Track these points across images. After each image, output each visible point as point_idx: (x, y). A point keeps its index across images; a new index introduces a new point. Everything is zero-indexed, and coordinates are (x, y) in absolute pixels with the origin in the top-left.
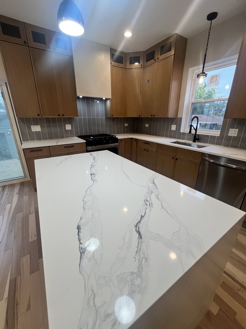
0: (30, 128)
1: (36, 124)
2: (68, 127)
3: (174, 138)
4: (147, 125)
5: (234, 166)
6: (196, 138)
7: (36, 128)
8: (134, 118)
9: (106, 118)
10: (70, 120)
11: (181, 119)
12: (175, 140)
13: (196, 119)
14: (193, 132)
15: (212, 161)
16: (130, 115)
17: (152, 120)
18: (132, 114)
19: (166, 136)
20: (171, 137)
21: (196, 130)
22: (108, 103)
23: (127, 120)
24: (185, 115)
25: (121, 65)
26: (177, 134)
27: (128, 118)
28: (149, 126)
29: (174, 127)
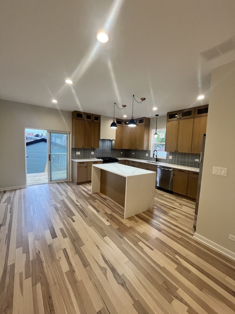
0: (76, 153)
1: (78, 151)
2: (93, 153)
3: (148, 160)
4: (133, 153)
5: (167, 169)
6: (157, 160)
7: (78, 153)
8: (126, 149)
9: (111, 149)
10: (93, 150)
11: (150, 151)
12: (148, 161)
13: (156, 151)
14: (155, 157)
15: (163, 169)
16: (124, 148)
17: (136, 151)
18: (126, 147)
19: (144, 159)
20: (146, 160)
21: (157, 156)
22: (114, 142)
23: (122, 150)
24: (152, 149)
25: (120, 125)
26: (149, 158)
27: (122, 149)
28: (135, 154)
29: (147, 155)
